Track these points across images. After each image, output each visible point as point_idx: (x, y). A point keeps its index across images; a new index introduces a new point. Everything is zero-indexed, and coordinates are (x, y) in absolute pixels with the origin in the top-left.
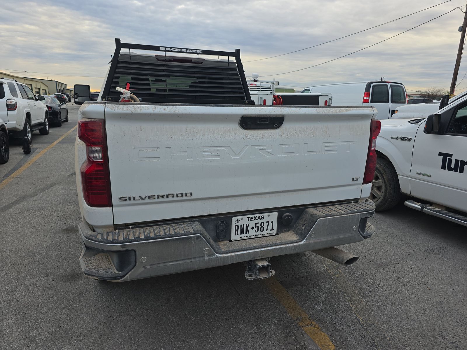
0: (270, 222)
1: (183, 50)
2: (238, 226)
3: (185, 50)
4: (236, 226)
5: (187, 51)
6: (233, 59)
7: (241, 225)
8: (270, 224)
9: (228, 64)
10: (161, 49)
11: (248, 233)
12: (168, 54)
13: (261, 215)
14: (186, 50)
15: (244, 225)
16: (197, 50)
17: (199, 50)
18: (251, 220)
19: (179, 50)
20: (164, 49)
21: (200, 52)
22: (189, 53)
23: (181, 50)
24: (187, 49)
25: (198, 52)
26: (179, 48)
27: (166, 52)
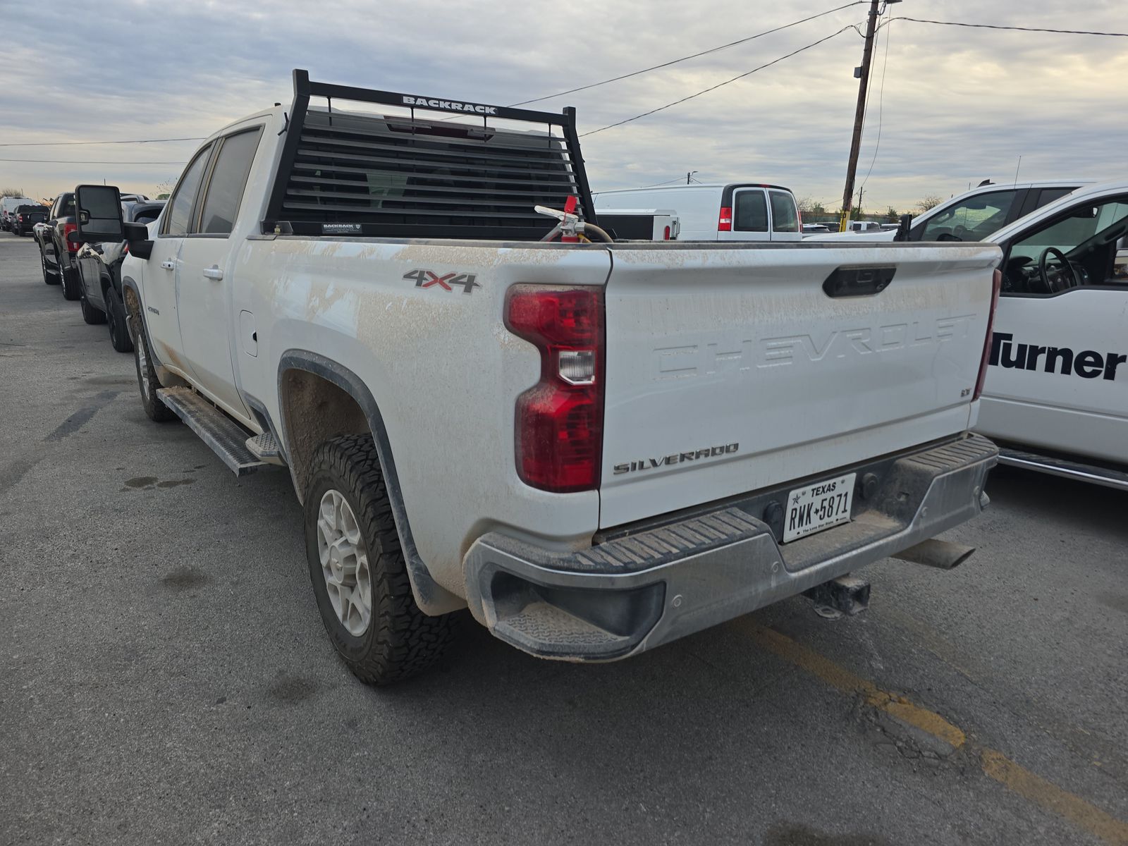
0: (843, 495)
1: (454, 106)
2: (796, 509)
3: (459, 107)
4: (793, 510)
5: (463, 108)
6: (558, 131)
7: (801, 507)
8: (843, 498)
9: (550, 141)
10: (405, 100)
11: (810, 523)
12: (420, 114)
13: (831, 482)
14: (461, 105)
15: (805, 506)
16: (485, 106)
17: (490, 106)
18: (817, 494)
19: (446, 105)
20: (412, 101)
21: (491, 111)
22: (469, 113)
23: (450, 105)
24: (464, 104)
25: (488, 110)
26: (445, 101)
27: (414, 110)
